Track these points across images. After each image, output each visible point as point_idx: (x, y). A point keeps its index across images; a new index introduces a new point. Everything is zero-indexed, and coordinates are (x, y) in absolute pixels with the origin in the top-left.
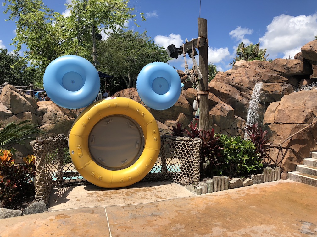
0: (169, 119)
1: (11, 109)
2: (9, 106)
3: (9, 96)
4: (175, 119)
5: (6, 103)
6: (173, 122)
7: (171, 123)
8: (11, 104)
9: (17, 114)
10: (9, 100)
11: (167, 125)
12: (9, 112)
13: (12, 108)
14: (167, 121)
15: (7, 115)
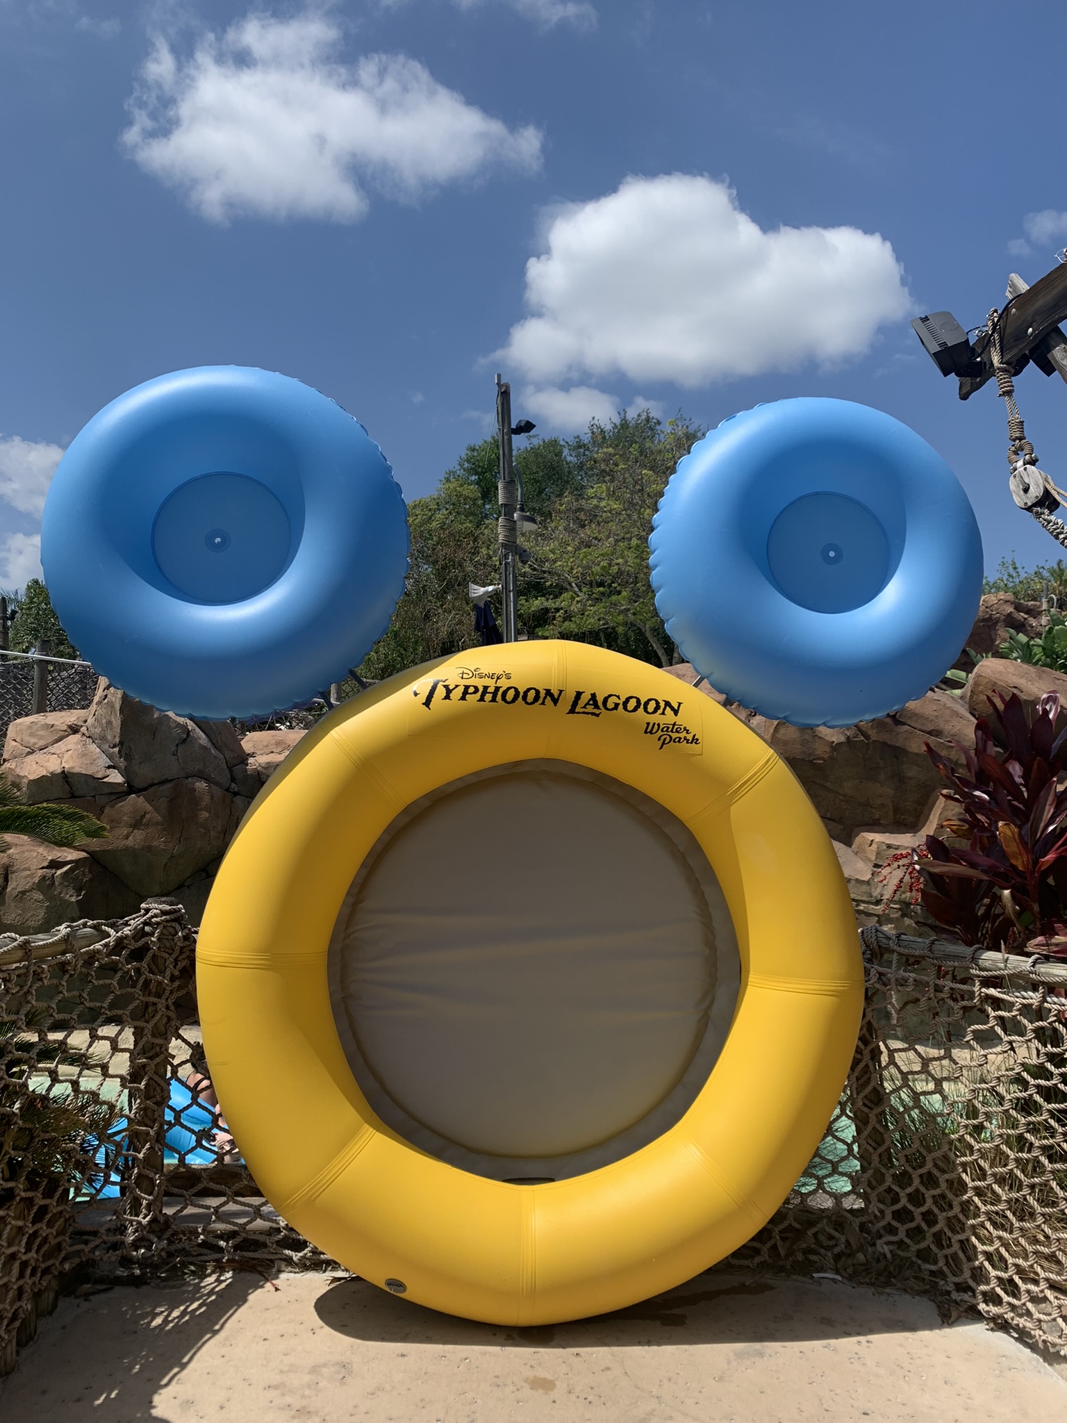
0: (875, 826)
1: (122, 763)
2: (116, 749)
3: (118, 706)
4: (912, 826)
5: (103, 738)
6: (906, 841)
7: (889, 846)
8: (121, 743)
9: (145, 789)
10: (117, 722)
11: (866, 859)
12: (116, 777)
13: (128, 758)
14: (870, 836)
15: (106, 791)
